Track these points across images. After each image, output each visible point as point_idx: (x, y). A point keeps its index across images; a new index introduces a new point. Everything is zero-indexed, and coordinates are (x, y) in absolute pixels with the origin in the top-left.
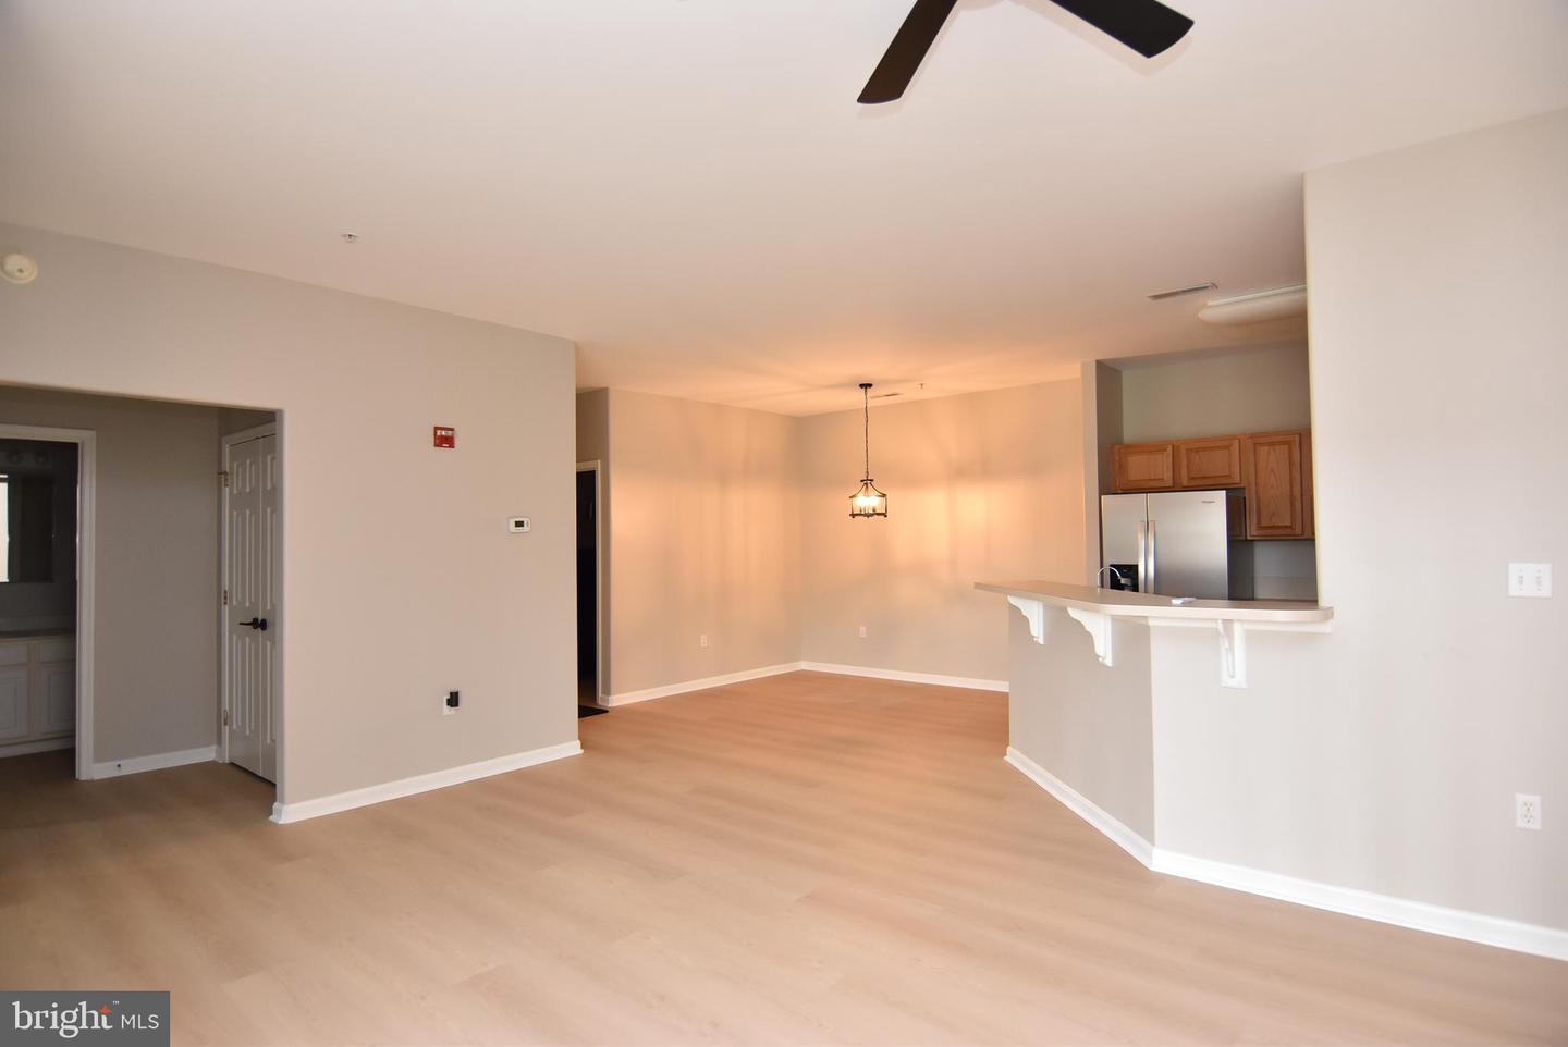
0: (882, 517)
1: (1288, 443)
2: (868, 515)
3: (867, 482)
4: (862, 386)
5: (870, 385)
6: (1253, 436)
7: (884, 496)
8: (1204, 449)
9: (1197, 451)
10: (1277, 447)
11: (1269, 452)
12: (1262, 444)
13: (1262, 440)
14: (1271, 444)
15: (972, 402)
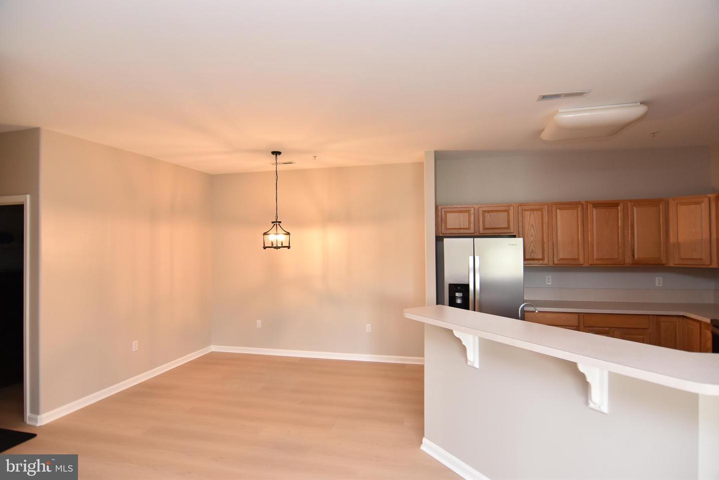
0: (287, 248)
1: (541, 210)
2: (277, 248)
3: (276, 223)
4: (273, 153)
5: (279, 153)
6: (521, 205)
7: (288, 234)
8: (492, 211)
9: (489, 212)
10: (535, 212)
11: (530, 215)
12: (526, 210)
13: (526, 208)
14: (532, 210)
15: (339, 172)
